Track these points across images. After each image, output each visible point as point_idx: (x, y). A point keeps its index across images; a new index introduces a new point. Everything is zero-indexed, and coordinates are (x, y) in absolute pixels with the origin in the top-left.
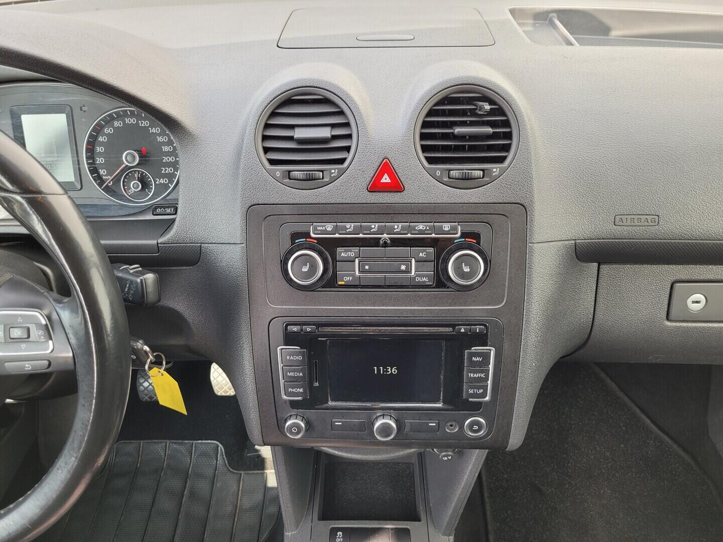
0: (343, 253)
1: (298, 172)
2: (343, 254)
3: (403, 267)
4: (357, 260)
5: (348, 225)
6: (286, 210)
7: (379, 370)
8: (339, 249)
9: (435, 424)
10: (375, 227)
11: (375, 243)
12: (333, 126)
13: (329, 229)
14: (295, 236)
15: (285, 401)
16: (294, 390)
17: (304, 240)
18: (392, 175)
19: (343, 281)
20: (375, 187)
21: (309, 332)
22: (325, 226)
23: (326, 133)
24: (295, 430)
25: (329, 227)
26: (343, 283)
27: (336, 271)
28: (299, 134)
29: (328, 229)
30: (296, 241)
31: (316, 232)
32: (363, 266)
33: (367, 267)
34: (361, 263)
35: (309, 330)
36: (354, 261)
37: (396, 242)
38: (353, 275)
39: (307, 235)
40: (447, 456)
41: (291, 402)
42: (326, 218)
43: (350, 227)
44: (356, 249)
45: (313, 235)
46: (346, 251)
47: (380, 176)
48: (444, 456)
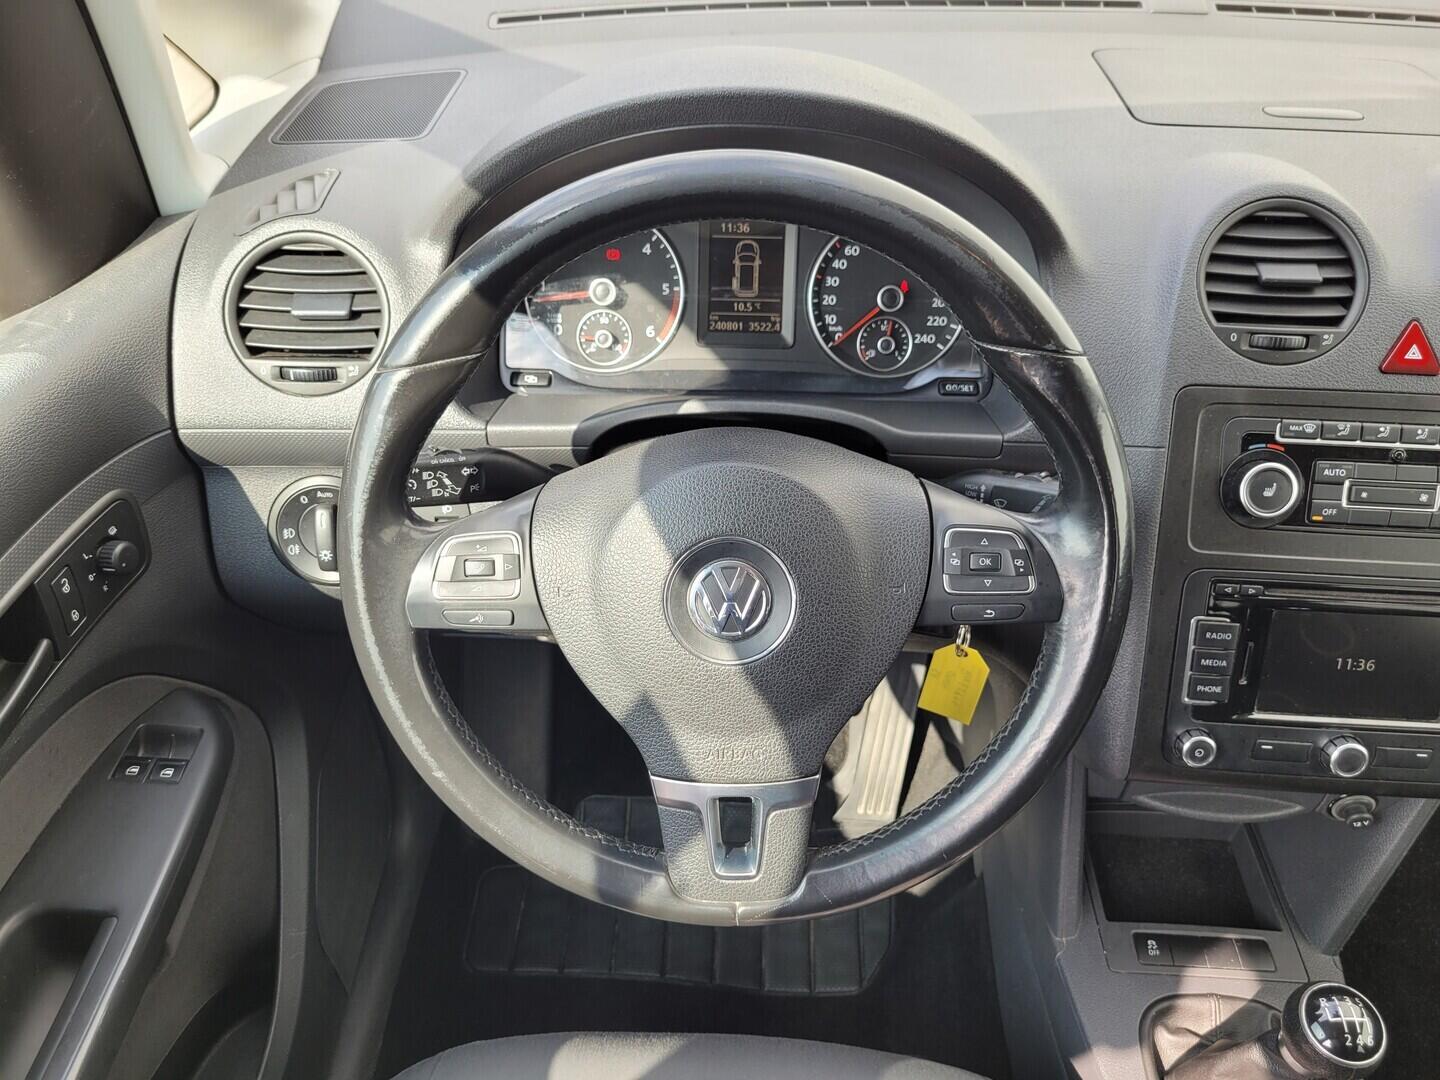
0: (1327, 470)
1: (1265, 333)
2: (1326, 472)
3: (1424, 498)
4: (1347, 484)
5: (1341, 425)
6: (1240, 396)
7: (1345, 663)
8: (1321, 464)
9: (1425, 755)
10: (1385, 430)
11: (1382, 455)
12: (1321, 263)
13: (1310, 430)
14: (1249, 439)
15: (1186, 706)
16: (1207, 689)
17: (1264, 445)
18: (1425, 349)
19: (1321, 515)
20: (1395, 365)
21: (1252, 595)
22: (1303, 425)
23: (1312, 274)
24: (1201, 752)
25: (1310, 427)
26: (1320, 518)
27: (1311, 499)
28: (1269, 273)
29: (1307, 431)
30: (1251, 447)
31: (1286, 434)
32: (1359, 493)
33: (1364, 495)
34: (1354, 488)
35: (1252, 591)
36: (1342, 484)
37: (1415, 457)
38: (1339, 507)
39: (1270, 439)
40: (1362, 820)
41: (1196, 708)
42: (1303, 411)
43: (1345, 427)
44: (1350, 465)
45: (1278, 438)
46: (1332, 468)
47: (1406, 348)
48: (1356, 821)
